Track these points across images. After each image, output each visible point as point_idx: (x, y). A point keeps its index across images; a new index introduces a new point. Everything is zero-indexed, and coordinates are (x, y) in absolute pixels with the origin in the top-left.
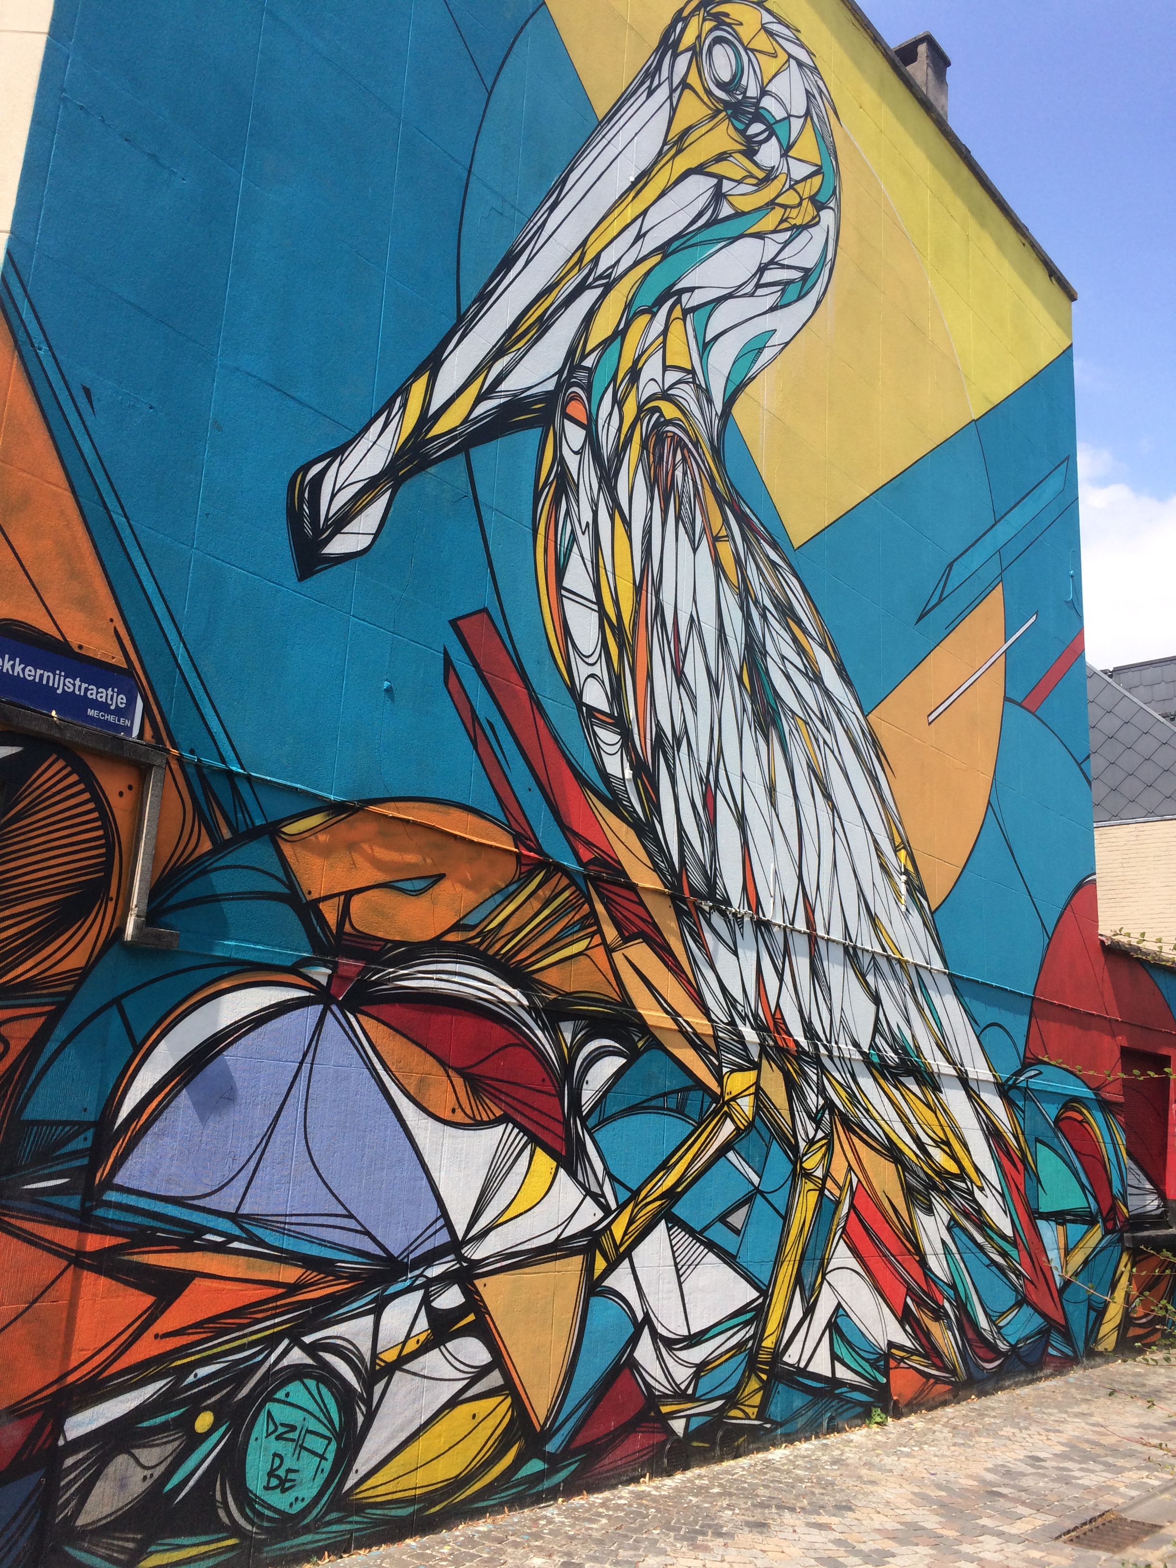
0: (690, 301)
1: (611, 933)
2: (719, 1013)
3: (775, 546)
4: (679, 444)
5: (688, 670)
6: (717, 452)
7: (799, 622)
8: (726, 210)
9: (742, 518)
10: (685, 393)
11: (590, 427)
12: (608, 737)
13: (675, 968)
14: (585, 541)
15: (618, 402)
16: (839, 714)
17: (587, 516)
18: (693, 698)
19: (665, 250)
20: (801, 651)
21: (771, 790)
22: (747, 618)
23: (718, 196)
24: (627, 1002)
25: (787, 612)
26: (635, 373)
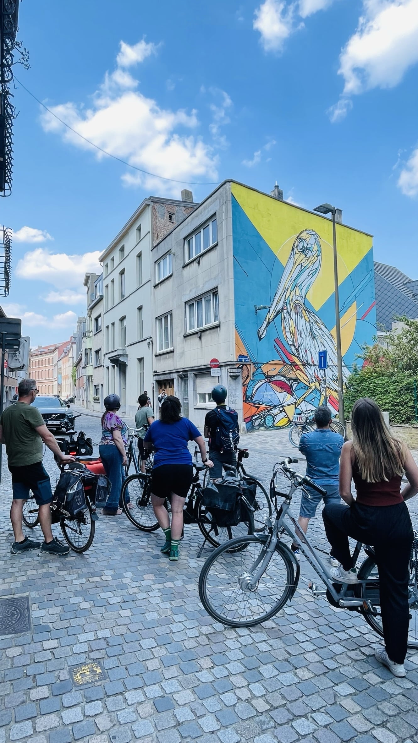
0: (298, 285)
1: (295, 370)
2: (309, 377)
3: (314, 313)
4: (299, 305)
5: (302, 336)
6: (304, 304)
7: (318, 323)
8: (303, 267)
9: (308, 311)
10: (299, 299)
11: (287, 310)
12: (293, 347)
13: (303, 373)
14: (288, 324)
15: (290, 304)
16: (325, 333)
17: (288, 321)
18: (303, 338)
19: (295, 280)
20: (319, 326)
21: (315, 348)
22: (310, 325)
23: (302, 266)
24: (297, 377)
25: (316, 322)
26: (292, 299)
